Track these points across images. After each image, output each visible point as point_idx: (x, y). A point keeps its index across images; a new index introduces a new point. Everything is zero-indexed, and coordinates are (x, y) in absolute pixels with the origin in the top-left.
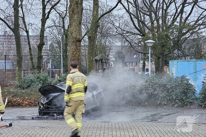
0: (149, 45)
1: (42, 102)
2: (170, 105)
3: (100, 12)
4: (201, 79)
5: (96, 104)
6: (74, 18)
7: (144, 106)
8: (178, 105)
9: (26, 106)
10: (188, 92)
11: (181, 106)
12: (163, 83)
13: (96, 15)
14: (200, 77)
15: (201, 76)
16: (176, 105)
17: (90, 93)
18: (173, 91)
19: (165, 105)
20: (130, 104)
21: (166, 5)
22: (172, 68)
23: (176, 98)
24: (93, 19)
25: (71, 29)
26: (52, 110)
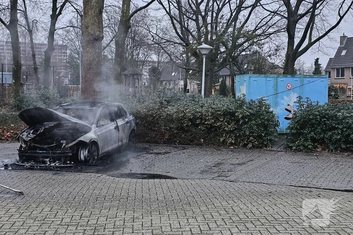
0: (203, 52)
1: (24, 137)
2: (241, 144)
3: (132, 9)
4: (283, 104)
5: (122, 141)
6: (91, 3)
7: (200, 145)
8: (253, 145)
9: (7, 140)
10: (270, 124)
11: (258, 148)
12: (230, 109)
13: (126, 11)
14: (283, 101)
15: (283, 99)
16: (250, 145)
17: (113, 123)
18: (245, 123)
19: (232, 144)
20: (176, 141)
21: (218, 6)
22: (241, 87)
23: (249, 134)
24: (122, 17)
25: (86, 20)
26: (41, 153)
